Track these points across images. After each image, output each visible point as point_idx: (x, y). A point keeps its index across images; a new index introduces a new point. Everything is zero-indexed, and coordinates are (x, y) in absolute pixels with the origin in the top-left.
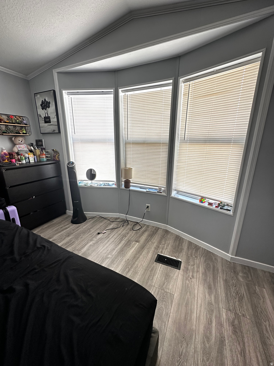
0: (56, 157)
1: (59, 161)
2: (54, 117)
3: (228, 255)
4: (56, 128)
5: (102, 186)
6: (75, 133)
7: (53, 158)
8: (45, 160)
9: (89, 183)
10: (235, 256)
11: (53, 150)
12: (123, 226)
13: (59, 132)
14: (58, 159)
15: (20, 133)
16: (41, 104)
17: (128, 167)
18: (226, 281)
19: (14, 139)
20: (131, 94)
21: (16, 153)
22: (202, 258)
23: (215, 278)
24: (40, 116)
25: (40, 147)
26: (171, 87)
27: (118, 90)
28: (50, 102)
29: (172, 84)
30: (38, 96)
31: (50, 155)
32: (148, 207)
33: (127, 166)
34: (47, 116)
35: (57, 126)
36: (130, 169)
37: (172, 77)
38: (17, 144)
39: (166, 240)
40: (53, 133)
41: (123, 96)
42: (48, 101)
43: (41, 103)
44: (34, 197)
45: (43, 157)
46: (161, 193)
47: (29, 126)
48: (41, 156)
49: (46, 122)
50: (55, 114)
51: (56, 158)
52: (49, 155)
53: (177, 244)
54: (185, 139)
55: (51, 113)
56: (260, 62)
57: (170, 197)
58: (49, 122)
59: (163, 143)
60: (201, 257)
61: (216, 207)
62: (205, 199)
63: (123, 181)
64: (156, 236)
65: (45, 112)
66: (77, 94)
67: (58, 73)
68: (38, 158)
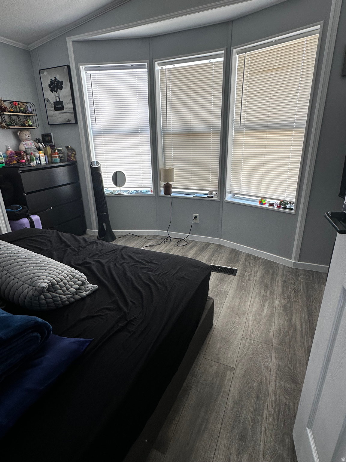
0: (72, 157)
1: (76, 162)
2: (68, 102)
3: (291, 261)
4: (71, 117)
5: (134, 194)
6: (97, 124)
7: (68, 158)
8: (58, 161)
9: (117, 190)
10: (299, 262)
11: (67, 147)
12: (164, 243)
13: (76, 122)
14: (74, 160)
15: (26, 126)
16: (49, 85)
17: (167, 167)
18: (284, 282)
19: (19, 133)
20: (171, 68)
21: (24, 152)
22: (261, 267)
23: (273, 280)
24: (48, 101)
25: (49, 144)
26: (222, 59)
27: (154, 63)
28: (62, 82)
29: (223, 55)
30: (45, 73)
31: (62, 153)
32: (195, 217)
33: (166, 165)
34: (58, 100)
35: (73, 114)
36: (171, 170)
37: (223, 47)
38: (23, 140)
39: (220, 254)
40: (67, 124)
41: (159, 71)
42: (60, 81)
43: (49, 83)
44: (51, 208)
45: (56, 157)
46: (213, 198)
47: (36, 115)
48: (53, 156)
49: (56, 109)
50: (71, 98)
51: (72, 159)
52: (62, 155)
53: (233, 256)
54: (241, 126)
55: (64, 97)
56: (319, 34)
57: (223, 202)
58: (62, 108)
59: (214, 132)
60: (260, 265)
61: (278, 207)
62: (266, 200)
63: (162, 187)
64: (206, 251)
65: (55, 95)
66: (99, 69)
67: (73, 41)
68: (50, 159)
